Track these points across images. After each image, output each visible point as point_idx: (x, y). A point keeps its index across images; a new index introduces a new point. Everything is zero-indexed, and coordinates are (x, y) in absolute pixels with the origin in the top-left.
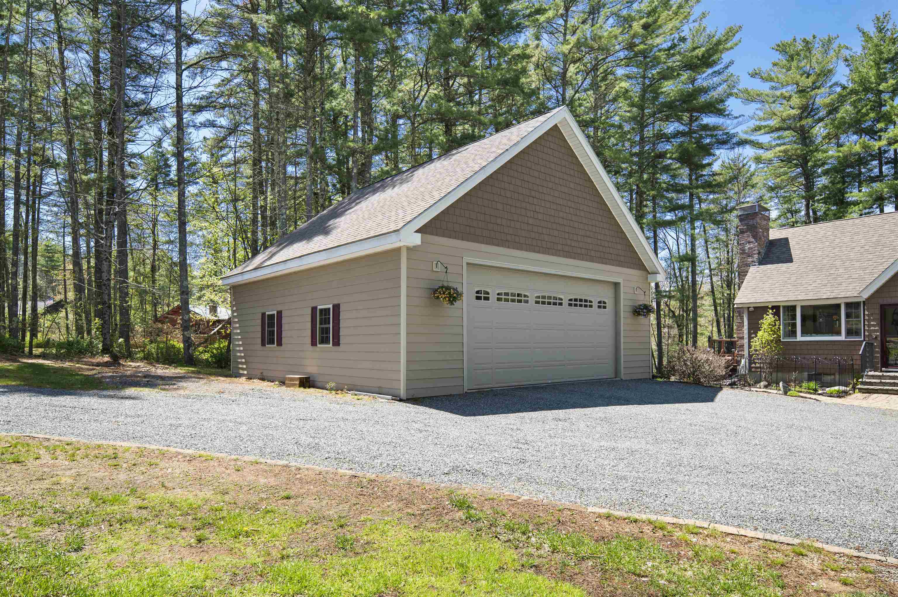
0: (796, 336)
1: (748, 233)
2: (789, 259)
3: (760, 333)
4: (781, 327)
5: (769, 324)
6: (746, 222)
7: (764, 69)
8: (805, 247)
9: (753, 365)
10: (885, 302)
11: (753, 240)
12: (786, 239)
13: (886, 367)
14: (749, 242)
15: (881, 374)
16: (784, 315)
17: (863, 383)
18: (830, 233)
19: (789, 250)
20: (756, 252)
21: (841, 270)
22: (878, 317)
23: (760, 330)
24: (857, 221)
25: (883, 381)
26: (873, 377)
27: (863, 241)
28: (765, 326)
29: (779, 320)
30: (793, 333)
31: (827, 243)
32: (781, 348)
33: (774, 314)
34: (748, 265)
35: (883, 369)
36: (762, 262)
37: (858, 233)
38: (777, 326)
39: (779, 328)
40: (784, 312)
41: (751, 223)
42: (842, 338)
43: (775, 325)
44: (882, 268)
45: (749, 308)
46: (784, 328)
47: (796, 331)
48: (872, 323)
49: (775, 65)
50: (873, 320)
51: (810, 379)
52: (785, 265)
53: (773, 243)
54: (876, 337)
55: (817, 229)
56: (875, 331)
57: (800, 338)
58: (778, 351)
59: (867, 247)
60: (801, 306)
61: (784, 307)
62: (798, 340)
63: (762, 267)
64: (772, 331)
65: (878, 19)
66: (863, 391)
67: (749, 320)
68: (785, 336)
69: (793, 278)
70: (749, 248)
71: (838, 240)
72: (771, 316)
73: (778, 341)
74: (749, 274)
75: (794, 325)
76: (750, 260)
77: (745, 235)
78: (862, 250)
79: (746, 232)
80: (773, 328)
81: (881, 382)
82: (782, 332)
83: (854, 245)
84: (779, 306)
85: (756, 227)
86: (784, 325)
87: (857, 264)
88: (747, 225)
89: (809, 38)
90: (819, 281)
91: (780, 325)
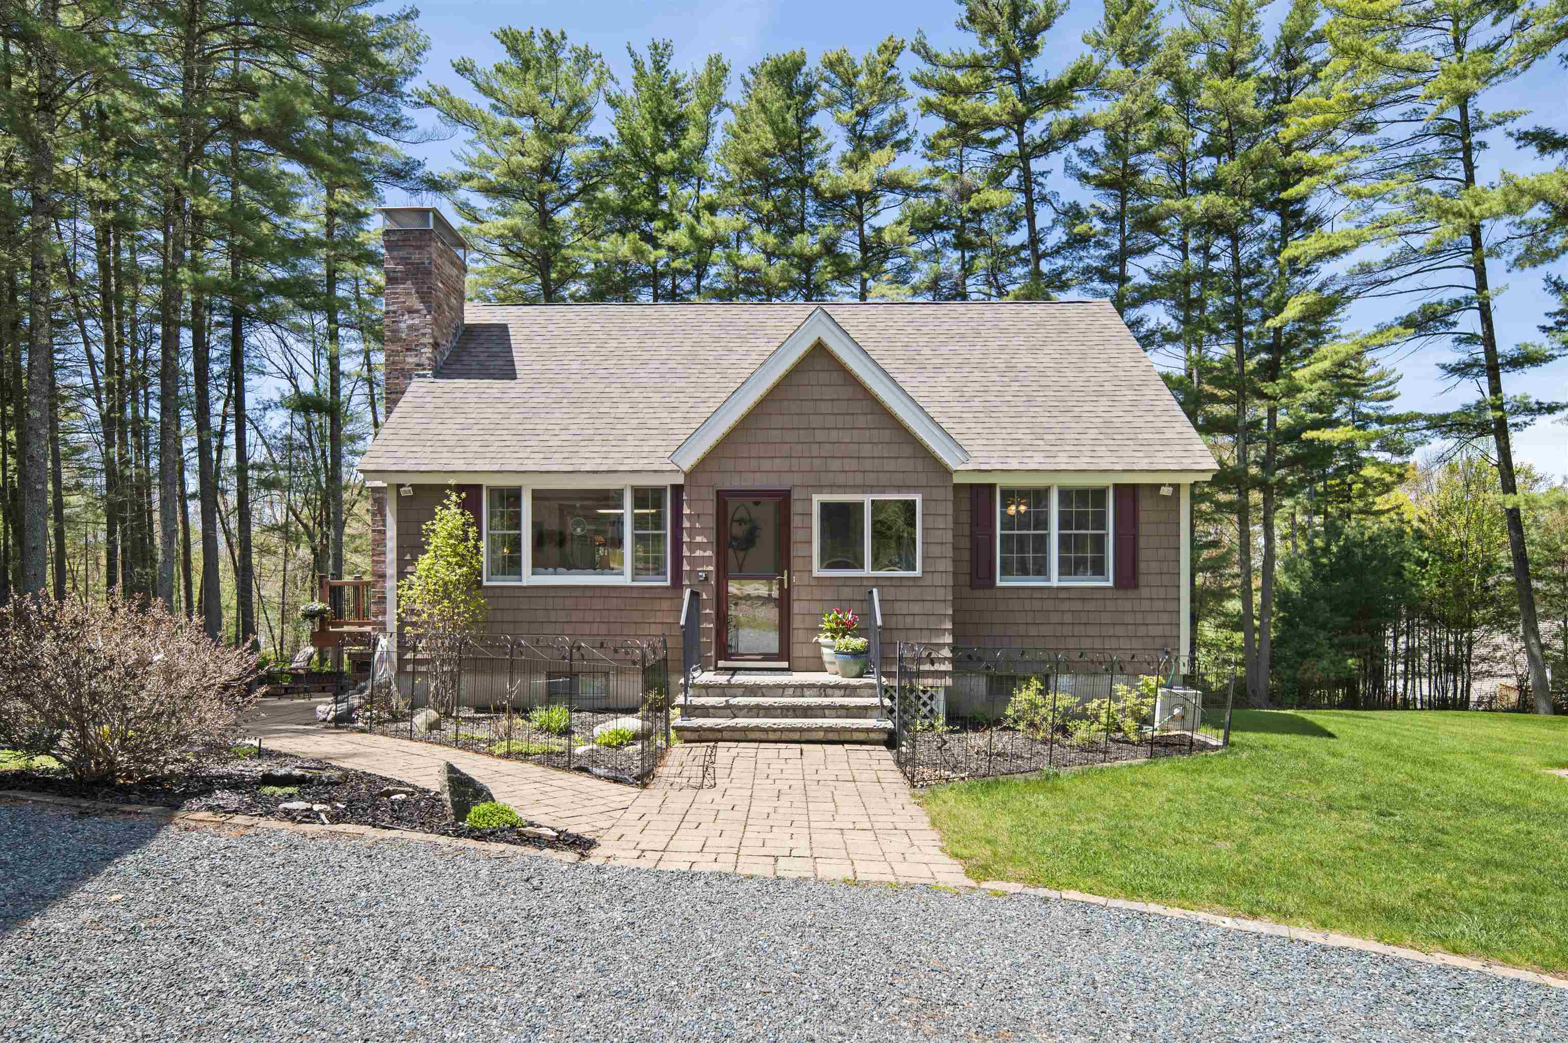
0: (519, 573)
1: (409, 284)
2: (510, 373)
3: (424, 561)
4: (483, 545)
5: (450, 536)
6: (402, 253)
7: (479, 66)
8: (545, 348)
9: (409, 656)
10: (727, 486)
11: (421, 306)
12: (504, 328)
13: (727, 659)
14: (411, 311)
15: (723, 679)
16: (492, 516)
17: (688, 711)
18: (596, 327)
19: (509, 350)
20: (428, 340)
21: (624, 408)
22: (711, 522)
23: (426, 552)
24: (650, 311)
25: (734, 701)
26: (707, 689)
27: (664, 351)
28: (435, 541)
29: (478, 523)
30: (512, 565)
31: (593, 347)
32: (478, 606)
33: (463, 505)
34: (407, 375)
35: (721, 663)
36: (442, 371)
37: (652, 335)
38: (471, 543)
39: (476, 547)
40: (491, 505)
41: (416, 257)
42: (625, 580)
43: (466, 539)
44: (705, 410)
45: (400, 486)
46: (492, 551)
47: (520, 557)
48: (699, 539)
49: (499, 69)
50: (701, 531)
51: (551, 697)
52: (498, 384)
53: (472, 333)
54: (706, 579)
55: (571, 316)
56: (705, 560)
57: (529, 578)
58: (474, 615)
59: (672, 364)
60: (534, 492)
61: (492, 490)
62: (524, 583)
63: (441, 382)
64: (457, 554)
65: (656, 48)
66: (688, 735)
67: (399, 522)
68: (492, 574)
69: (515, 417)
70: (411, 328)
71: (614, 344)
72: (454, 509)
73: (473, 583)
74: (407, 397)
75: (516, 544)
76: (411, 360)
77: (400, 288)
78: (664, 369)
79: (403, 281)
80: (461, 549)
81: (728, 706)
82: (484, 559)
83: (646, 356)
84: (479, 487)
85: (430, 273)
86: (492, 540)
87: (656, 398)
88: (404, 261)
89: (556, 34)
90: (574, 429)
91: (479, 538)
